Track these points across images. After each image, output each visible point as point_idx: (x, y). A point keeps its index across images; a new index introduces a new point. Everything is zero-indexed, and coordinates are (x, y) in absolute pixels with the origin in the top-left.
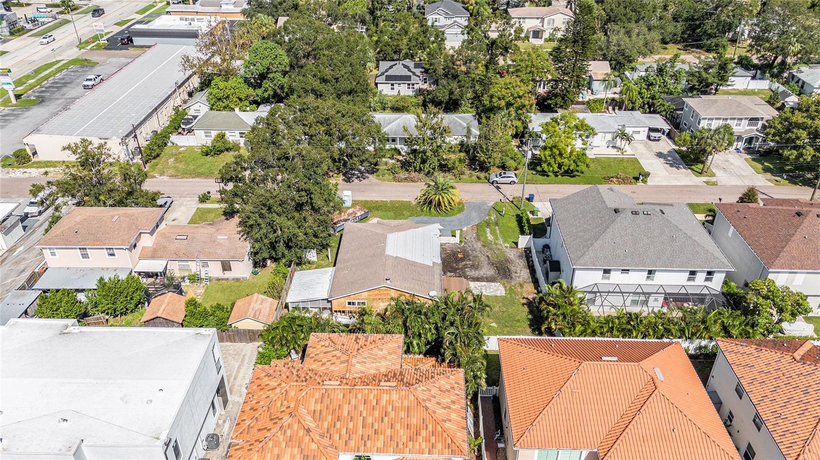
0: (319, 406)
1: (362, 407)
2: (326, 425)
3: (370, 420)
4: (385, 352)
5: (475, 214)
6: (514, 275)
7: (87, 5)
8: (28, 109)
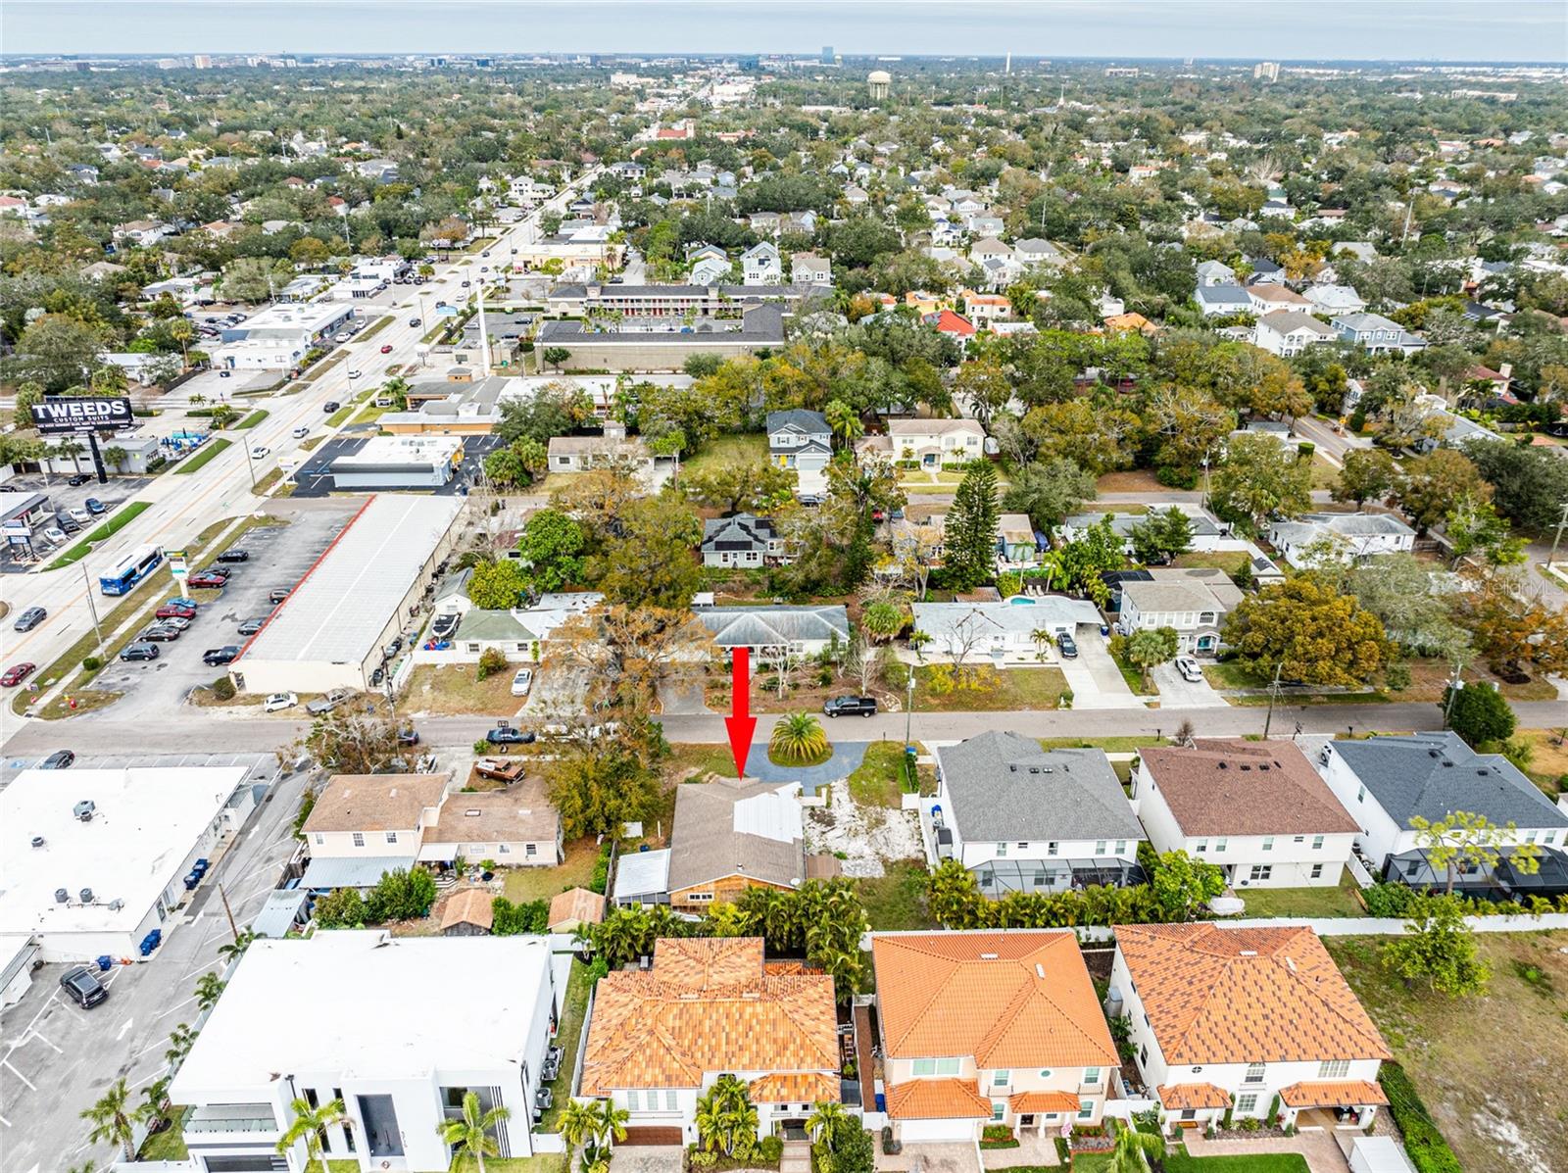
0: (677, 1023)
1: (724, 1022)
2: (686, 1043)
3: (733, 1036)
4: (744, 959)
5: (846, 761)
6: (897, 848)
7: (248, 410)
8: (208, 607)
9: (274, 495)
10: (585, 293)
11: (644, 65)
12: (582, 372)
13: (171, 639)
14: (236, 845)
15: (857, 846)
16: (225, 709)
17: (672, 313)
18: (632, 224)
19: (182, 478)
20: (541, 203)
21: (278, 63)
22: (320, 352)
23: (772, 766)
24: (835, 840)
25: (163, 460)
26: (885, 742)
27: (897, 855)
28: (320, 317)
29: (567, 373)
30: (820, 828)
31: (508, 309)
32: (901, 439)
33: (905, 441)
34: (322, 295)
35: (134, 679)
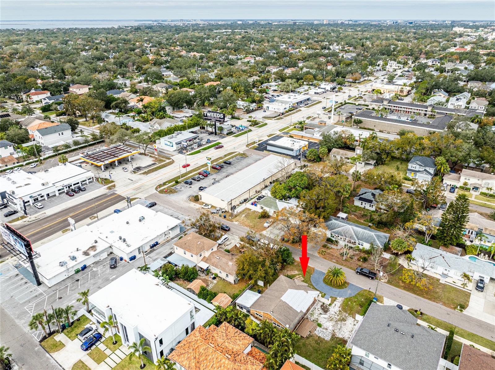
0: (203, 351)
1: (215, 359)
2: (201, 359)
3: (215, 366)
4: (241, 343)
5: (349, 292)
6: (342, 333)
7: (262, 122)
8: (212, 174)
9: (250, 148)
10: (383, 102)
11: (471, 24)
12: (365, 129)
13: (197, 181)
14: (168, 241)
15: (329, 325)
16: (194, 204)
17: (412, 113)
18: (420, 80)
19: (234, 138)
20: (395, 71)
21: (347, 22)
22: (294, 109)
23: (322, 282)
24: (323, 319)
25: (232, 132)
26: (370, 291)
27: (339, 335)
28: (299, 99)
29: (360, 128)
30: (321, 311)
31: (357, 104)
32: (464, 178)
33: (466, 179)
34: (306, 92)
35: (183, 188)
